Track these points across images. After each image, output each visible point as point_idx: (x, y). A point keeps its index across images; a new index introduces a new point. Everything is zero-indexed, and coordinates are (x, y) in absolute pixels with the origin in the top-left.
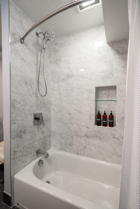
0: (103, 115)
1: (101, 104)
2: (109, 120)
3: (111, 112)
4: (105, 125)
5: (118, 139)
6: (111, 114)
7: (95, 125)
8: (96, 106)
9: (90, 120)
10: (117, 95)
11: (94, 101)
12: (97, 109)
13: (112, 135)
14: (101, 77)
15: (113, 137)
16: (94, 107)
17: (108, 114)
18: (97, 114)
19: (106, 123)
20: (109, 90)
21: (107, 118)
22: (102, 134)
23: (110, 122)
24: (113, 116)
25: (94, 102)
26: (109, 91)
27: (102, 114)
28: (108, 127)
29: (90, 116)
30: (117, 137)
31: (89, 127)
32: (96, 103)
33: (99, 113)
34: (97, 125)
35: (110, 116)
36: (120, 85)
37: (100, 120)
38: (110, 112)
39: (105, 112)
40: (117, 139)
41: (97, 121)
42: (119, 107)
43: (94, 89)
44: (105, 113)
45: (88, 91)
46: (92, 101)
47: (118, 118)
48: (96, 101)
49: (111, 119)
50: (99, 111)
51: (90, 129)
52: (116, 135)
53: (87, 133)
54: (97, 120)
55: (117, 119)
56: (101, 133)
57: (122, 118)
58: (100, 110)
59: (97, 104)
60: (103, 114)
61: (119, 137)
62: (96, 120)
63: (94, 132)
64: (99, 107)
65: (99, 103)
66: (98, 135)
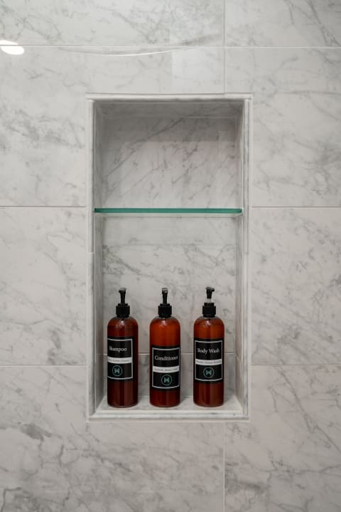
0: (154, 324)
1: (133, 241)
2: (199, 356)
3: (210, 292)
4: (166, 396)
5: (257, 487)
6: (209, 310)
7: (95, 403)
8: (102, 254)
9: (51, 368)
10: (253, 173)
11: (88, 211)
12: (108, 277)
13: (222, 468)
14: (133, 25)
15: (227, 481)
16: (82, 258)
17: (187, 313)
18: (111, 314)
19: (176, 377)
20: (187, 139)
21: (178, 344)
22: (149, 469)
23: (199, 370)
24: (220, 325)
25: (84, 223)
26: (191, 145)
27: (145, 314)
28: (188, 409)
29: (55, 335)
30: (252, 479)
31: (46, 428)
32: (99, 230)
33: (123, 310)
34: (112, 402)
35: (198, 325)
36: (271, 96)
37: (129, 360)
38: (203, 299)
39: (165, 295)
40: (250, 494)
41: (110, 373)
42: (264, 260)
43: (86, 121)
44: (165, 310)
45: (33, 134)
46: (69, 214)
47: (258, 338)
48: (96, 210)
49: (208, 347)
50: (123, 293)
51: (51, 446)
52: (246, 461)
53: (28, 476)
54: (110, 366)
55: (248, 347)
56: (144, 463)
57: (282, 340)
58: (126, 282)
59: (109, 241)
60: (155, 315)
61: (264, 478)
62: (101, 358)
63: (86, 465)
64: (120, 262)
65: (120, 229)
66: (121, 483)
